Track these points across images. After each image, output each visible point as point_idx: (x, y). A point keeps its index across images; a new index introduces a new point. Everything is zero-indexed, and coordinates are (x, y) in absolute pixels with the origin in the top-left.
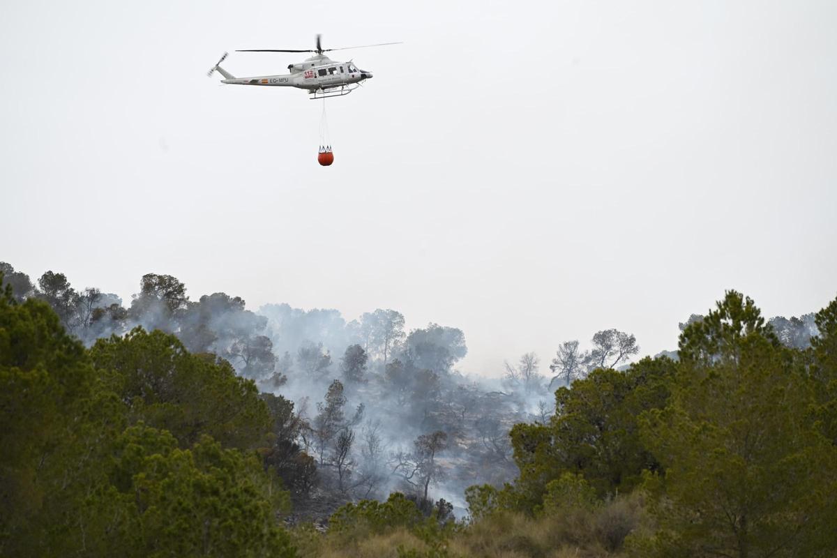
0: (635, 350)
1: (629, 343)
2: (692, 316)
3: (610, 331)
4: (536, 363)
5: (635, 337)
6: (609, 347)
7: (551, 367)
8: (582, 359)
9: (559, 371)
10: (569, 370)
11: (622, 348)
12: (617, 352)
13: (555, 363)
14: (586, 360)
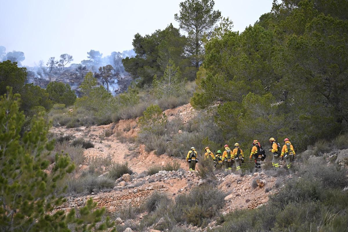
0: (72, 60)
1: (71, 58)
2: (91, 50)
3: (65, 54)
4: (43, 63)
5: (73, 57)
6: (65, 59)
7: (47, 64)
8: (56, 62)
9: (49, 65)
10: (52, 66)
11: (69, 59)
12: (67, 60)
13: (48, 63)
14: (57, 63)
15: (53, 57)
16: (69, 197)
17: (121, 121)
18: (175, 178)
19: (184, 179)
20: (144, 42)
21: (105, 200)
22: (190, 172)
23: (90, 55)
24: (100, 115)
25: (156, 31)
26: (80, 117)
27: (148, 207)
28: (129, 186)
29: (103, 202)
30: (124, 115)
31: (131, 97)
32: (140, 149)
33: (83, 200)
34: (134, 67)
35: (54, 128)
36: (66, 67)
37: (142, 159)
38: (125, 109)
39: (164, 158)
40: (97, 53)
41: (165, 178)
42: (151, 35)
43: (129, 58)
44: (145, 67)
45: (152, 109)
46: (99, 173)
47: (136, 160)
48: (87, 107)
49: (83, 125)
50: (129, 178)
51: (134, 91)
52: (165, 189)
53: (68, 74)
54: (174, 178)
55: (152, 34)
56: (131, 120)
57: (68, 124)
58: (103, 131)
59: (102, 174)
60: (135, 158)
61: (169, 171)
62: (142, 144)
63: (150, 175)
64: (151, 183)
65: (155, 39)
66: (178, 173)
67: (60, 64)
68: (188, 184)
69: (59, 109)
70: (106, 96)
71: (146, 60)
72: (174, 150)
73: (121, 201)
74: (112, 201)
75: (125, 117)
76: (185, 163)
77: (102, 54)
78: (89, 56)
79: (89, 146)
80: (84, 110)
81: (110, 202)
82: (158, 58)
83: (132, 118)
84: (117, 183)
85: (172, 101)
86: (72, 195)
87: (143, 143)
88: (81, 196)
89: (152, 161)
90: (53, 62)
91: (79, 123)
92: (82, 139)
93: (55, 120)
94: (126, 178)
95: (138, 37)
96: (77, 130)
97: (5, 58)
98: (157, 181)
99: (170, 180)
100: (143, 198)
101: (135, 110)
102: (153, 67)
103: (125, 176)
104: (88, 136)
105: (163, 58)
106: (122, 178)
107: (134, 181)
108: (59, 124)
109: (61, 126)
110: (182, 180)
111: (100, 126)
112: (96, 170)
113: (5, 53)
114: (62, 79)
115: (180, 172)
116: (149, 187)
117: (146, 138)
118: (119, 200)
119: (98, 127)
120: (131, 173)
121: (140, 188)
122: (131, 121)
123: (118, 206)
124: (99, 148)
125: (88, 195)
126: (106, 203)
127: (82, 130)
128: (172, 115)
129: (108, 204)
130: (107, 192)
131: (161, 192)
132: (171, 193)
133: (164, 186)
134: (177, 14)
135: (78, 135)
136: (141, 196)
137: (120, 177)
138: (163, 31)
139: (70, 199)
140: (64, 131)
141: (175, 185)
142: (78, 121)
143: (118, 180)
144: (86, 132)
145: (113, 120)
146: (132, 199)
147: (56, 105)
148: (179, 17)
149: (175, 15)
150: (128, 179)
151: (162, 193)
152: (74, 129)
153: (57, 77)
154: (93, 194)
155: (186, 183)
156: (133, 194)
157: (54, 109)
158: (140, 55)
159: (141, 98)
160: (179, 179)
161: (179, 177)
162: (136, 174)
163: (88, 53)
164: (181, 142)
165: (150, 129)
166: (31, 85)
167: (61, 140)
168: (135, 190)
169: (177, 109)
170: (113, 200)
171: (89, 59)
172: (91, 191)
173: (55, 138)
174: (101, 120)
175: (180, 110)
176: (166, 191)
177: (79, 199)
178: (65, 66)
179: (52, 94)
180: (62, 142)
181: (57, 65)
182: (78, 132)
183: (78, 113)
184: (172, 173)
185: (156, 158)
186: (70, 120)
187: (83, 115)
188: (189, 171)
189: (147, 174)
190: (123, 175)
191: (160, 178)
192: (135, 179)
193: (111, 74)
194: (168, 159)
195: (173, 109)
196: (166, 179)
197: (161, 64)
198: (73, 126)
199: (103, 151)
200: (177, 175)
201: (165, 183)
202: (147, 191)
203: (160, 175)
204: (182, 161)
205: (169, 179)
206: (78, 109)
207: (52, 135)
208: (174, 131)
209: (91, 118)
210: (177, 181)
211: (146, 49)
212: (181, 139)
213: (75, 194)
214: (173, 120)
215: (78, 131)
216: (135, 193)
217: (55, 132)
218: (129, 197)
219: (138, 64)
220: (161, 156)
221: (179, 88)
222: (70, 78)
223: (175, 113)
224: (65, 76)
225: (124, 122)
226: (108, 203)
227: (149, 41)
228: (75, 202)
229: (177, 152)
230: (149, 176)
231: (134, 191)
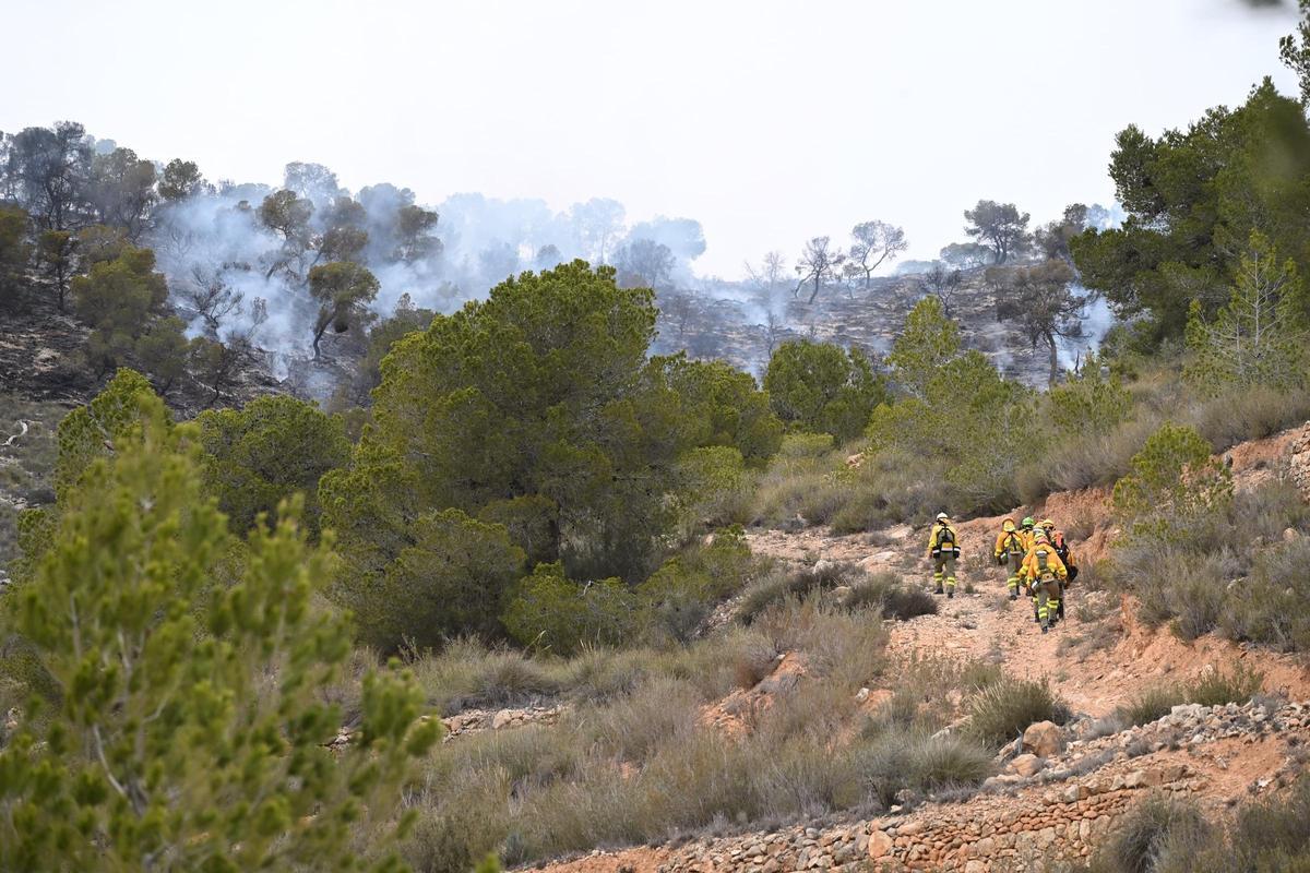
0: (904, 246)
1: (896, 237)
2: (980, 202)
3: (872, 224)
4: (782, 262)
5: (904, 231)
6: (871, 243)
7: (797, 268)
8: (835, 259)
9: (806, 273)
10: (818, 272)
11: (888, 243)
12: (882, 248)
13: (802, 263)
14: (840, 260)
15: (821, 235)
16: (799, 828)
17: (1053, 497)
18: (1237, 735)
19: (1274, 736)
20: (1157, 160)
21: (947, 834)
22: (1299, 709)
23: (977, 223)
24: (970, 479)
25: (1209, 111)
26: (891, 485)
27: (1122, 858)
28: (1051, 772)
29: (939, 844)
30: (1064, 474)
31: (1096, 395)
32: (1123, 616)
33: (854, 839)
34: (1117, 267)
35: (781, 538)
36: (878, 276)
37: (1130, 656)
38: (1067, 448)
39: (1210, 650)
40: (1009, 213)
41: (1194, 735)
42: (1185, 132)
43: (1099, 233)
44: (1165, 268)
45: (1167, 443)
46: (933, 723)
47: (1107, 659)
48: (919, 443)
49: (899, 521)
50: (1053, 739)
51: (1121, 370)
52: (1194, 783)
53: (885, 306)
54: (1231, 736)
55: (1193, 129)
56: (1096, 492)
57: (839, 517)
58: (984, 542)
59: (948, 724)
60: (1102, 653)
61: (1215, 706)
62: (1130, 595)
63: (1140, 725)
64: (1134, 760)
65: (1205, 146)
66: (1250, 713)
67: (852, 264)
68: (1288, 759)
69: (806, 454)
70: (994, 396)
71: (1170, 237)
72: (1252, 616)
73: (1011, 836)
74: (976, 838)
75: (1066, 479)
76: (1295, 667)
77: (1027, 218)
78: (972, 226)
79: (915, 606)
80: (908, 456)
81: (969, 843)
82: (1218, 228)
83: (1099, 486)
84: (1003, 764)
85: (1259, 409)
86: (811, 818)
87: (1133, 587)
88: (846, 822)
89: (1163, 662)
90: (821, 260)
91: (886, 512)
92: (891, 578)
93: (787, 504)
94: (1039, 740)
95: (1131, 141)
96: (875, 543)
97: (624, 249)
98: (1161, 748)
99: (1215, 744)
100: (1100, 823)
101: (1108, 448)
102: (1197, 267)
103: (1038, 733)
104: (920, 565)
105: (1238, 227)
106: (1025, 740)
107: (1072, 750)
108: (804, 521)
109: (809, 527)
110: (1267, 740)
111: (969, 523)
112: (923, 707)
113: (624, 229)
114: (862, 329)
115: (1259, 710)
116: (1128, 777)
117: (1143, 565)
118: (1004, 833)
119: (962, 525)
120: (1062, 716)
121: (1091, 781)
122: (1096, 498)
123: (1000, 861)
124: (956, 617)
125: (877, 815)
126: (952, 847)
127: (898, 542)
128: (1260, 465)
129: (959, 850)
130: (953, 801)
131: (1177, 796)
132: (1220, 797)
133: (1191, 770)
134: (1290, 38)
135: (877, 563)
136: (1095, 814)
137: (1017, 735)
138: (1235, 113)
139: (800, 835)
140: (821, 549)
141: (1235, 764)
142: (881, 504)
143: (1008, 751)
144: (912, 550)
145: (1021, 494)
146: (1059, 826)
147: (795, 438)
148: (1300, 49)
149: (1282, 42)
150: (1047, 745)
151: (1180, 800)
152: (863, 539)
153: (840, 321)
154: (897, 814)
155: (1283, 756)
156: (1062, 806)
157: (789, 455)
158: (1145, 218)
159: (1144, 396)
160: (1251, 736)
161: (1251, 730)
162: (1083, 723)
163: (967, 214)
164: (1285, 581)
165: (1163, 530)
166: (677, 361)
167: (803, 586)
168: (1070, 790)
169: (1282, 440)
170: (979, 835)
171: (972, 240)
172: (891, 800)
173: (777, 577)
174: (972, 494)
175: (1291, 444)
176: (1200, 789)
177: (839, 833)
178: (873, 274)
179: (794, 392)
180: (804, 596)
181: (839, 270)
182: (880, 548)
183: (883, 468)
184: (1225, 712)
185: (1181, 649)
186: (845, 501)
187: (902, 477)
188: (1293, 705)
189: (1129, 719)
190: (1028, 729)
191: (1176, 737)
192: (1076, 743)
193: (1065, 300)
194: (1228, 651)
195: (1266, 441)
196: (1197, 738)
197: (1232, 251)
198: (859, 525)
199: (975, 628)
200: (1244, 722)
201: (1194, 757)
202: (1120, 792)
203: (1178, 725)
204: (1286, 659)
205: (1213, 738)
206: (883, 455)
207: (767, 566)
208: (1265, 532)
209: (936, 487)
210: (1243, 746)
211: (1165, 192)
212: (1286, 565)
213: (826, 816)
214: (1261, 489)
215: (877, 546)
216: (1068, 803)
217: (783, 552)
218: (1044, 819)
219: (1135, 253)
220: (1200, 643)
221: (1298, 352)
222: (894, 322)
223: (1275, 458)
224: (875, 312)
225: (1066, 500)
226: (958, 847)
227: (1180, 158)
228: (824, 849)
229: (1262, 622)
230: (1135, 727)
231: (1067, 794)
